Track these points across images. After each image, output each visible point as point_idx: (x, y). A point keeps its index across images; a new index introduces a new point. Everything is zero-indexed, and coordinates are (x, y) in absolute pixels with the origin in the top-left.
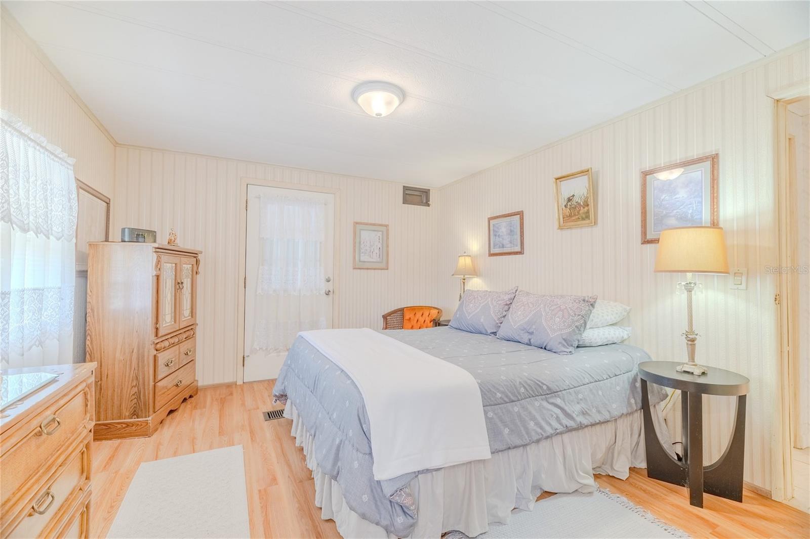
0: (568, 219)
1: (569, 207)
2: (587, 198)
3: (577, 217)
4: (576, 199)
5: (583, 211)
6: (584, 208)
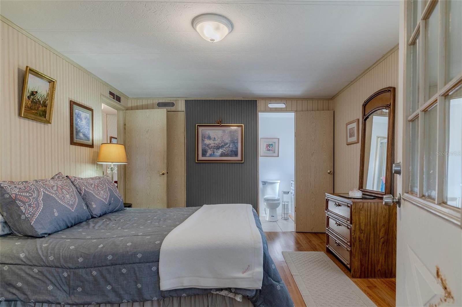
0: (28, 110)
1: (31, 99)
2: (46, 100)
3: (36, 111)
4: (38, 96)
5: (41, 108)
6: (42, 107)
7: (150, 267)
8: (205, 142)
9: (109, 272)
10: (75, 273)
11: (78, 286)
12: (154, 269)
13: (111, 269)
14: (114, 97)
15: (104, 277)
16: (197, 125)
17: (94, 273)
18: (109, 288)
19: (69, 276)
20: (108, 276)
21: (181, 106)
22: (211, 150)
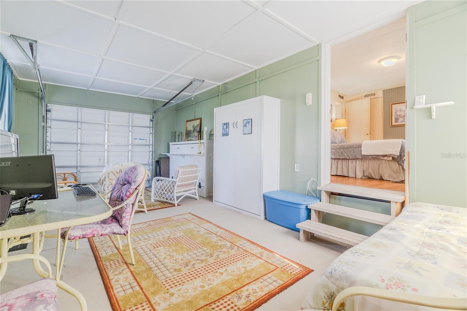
7: (359, 149)
8: (397, 114)
9: (346, 150)
10: (336, 150)
11: (337, 154)
12: (360, 149)
13: (346, 149)
14: (340, 97)
15: (344, 151)
16: (391, 104)
17: (341, 150)
18: (346, 154)
19: (334, 151)
20: (345, 151)
21: (380, 94)
22: (402, 118)
